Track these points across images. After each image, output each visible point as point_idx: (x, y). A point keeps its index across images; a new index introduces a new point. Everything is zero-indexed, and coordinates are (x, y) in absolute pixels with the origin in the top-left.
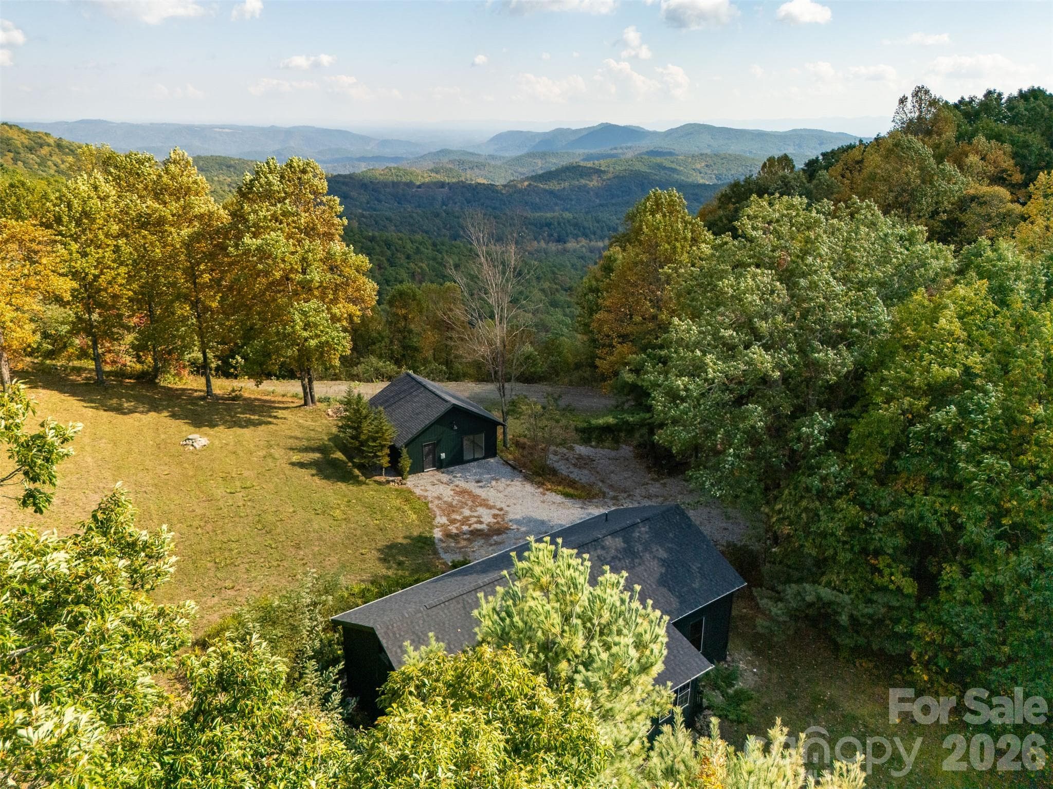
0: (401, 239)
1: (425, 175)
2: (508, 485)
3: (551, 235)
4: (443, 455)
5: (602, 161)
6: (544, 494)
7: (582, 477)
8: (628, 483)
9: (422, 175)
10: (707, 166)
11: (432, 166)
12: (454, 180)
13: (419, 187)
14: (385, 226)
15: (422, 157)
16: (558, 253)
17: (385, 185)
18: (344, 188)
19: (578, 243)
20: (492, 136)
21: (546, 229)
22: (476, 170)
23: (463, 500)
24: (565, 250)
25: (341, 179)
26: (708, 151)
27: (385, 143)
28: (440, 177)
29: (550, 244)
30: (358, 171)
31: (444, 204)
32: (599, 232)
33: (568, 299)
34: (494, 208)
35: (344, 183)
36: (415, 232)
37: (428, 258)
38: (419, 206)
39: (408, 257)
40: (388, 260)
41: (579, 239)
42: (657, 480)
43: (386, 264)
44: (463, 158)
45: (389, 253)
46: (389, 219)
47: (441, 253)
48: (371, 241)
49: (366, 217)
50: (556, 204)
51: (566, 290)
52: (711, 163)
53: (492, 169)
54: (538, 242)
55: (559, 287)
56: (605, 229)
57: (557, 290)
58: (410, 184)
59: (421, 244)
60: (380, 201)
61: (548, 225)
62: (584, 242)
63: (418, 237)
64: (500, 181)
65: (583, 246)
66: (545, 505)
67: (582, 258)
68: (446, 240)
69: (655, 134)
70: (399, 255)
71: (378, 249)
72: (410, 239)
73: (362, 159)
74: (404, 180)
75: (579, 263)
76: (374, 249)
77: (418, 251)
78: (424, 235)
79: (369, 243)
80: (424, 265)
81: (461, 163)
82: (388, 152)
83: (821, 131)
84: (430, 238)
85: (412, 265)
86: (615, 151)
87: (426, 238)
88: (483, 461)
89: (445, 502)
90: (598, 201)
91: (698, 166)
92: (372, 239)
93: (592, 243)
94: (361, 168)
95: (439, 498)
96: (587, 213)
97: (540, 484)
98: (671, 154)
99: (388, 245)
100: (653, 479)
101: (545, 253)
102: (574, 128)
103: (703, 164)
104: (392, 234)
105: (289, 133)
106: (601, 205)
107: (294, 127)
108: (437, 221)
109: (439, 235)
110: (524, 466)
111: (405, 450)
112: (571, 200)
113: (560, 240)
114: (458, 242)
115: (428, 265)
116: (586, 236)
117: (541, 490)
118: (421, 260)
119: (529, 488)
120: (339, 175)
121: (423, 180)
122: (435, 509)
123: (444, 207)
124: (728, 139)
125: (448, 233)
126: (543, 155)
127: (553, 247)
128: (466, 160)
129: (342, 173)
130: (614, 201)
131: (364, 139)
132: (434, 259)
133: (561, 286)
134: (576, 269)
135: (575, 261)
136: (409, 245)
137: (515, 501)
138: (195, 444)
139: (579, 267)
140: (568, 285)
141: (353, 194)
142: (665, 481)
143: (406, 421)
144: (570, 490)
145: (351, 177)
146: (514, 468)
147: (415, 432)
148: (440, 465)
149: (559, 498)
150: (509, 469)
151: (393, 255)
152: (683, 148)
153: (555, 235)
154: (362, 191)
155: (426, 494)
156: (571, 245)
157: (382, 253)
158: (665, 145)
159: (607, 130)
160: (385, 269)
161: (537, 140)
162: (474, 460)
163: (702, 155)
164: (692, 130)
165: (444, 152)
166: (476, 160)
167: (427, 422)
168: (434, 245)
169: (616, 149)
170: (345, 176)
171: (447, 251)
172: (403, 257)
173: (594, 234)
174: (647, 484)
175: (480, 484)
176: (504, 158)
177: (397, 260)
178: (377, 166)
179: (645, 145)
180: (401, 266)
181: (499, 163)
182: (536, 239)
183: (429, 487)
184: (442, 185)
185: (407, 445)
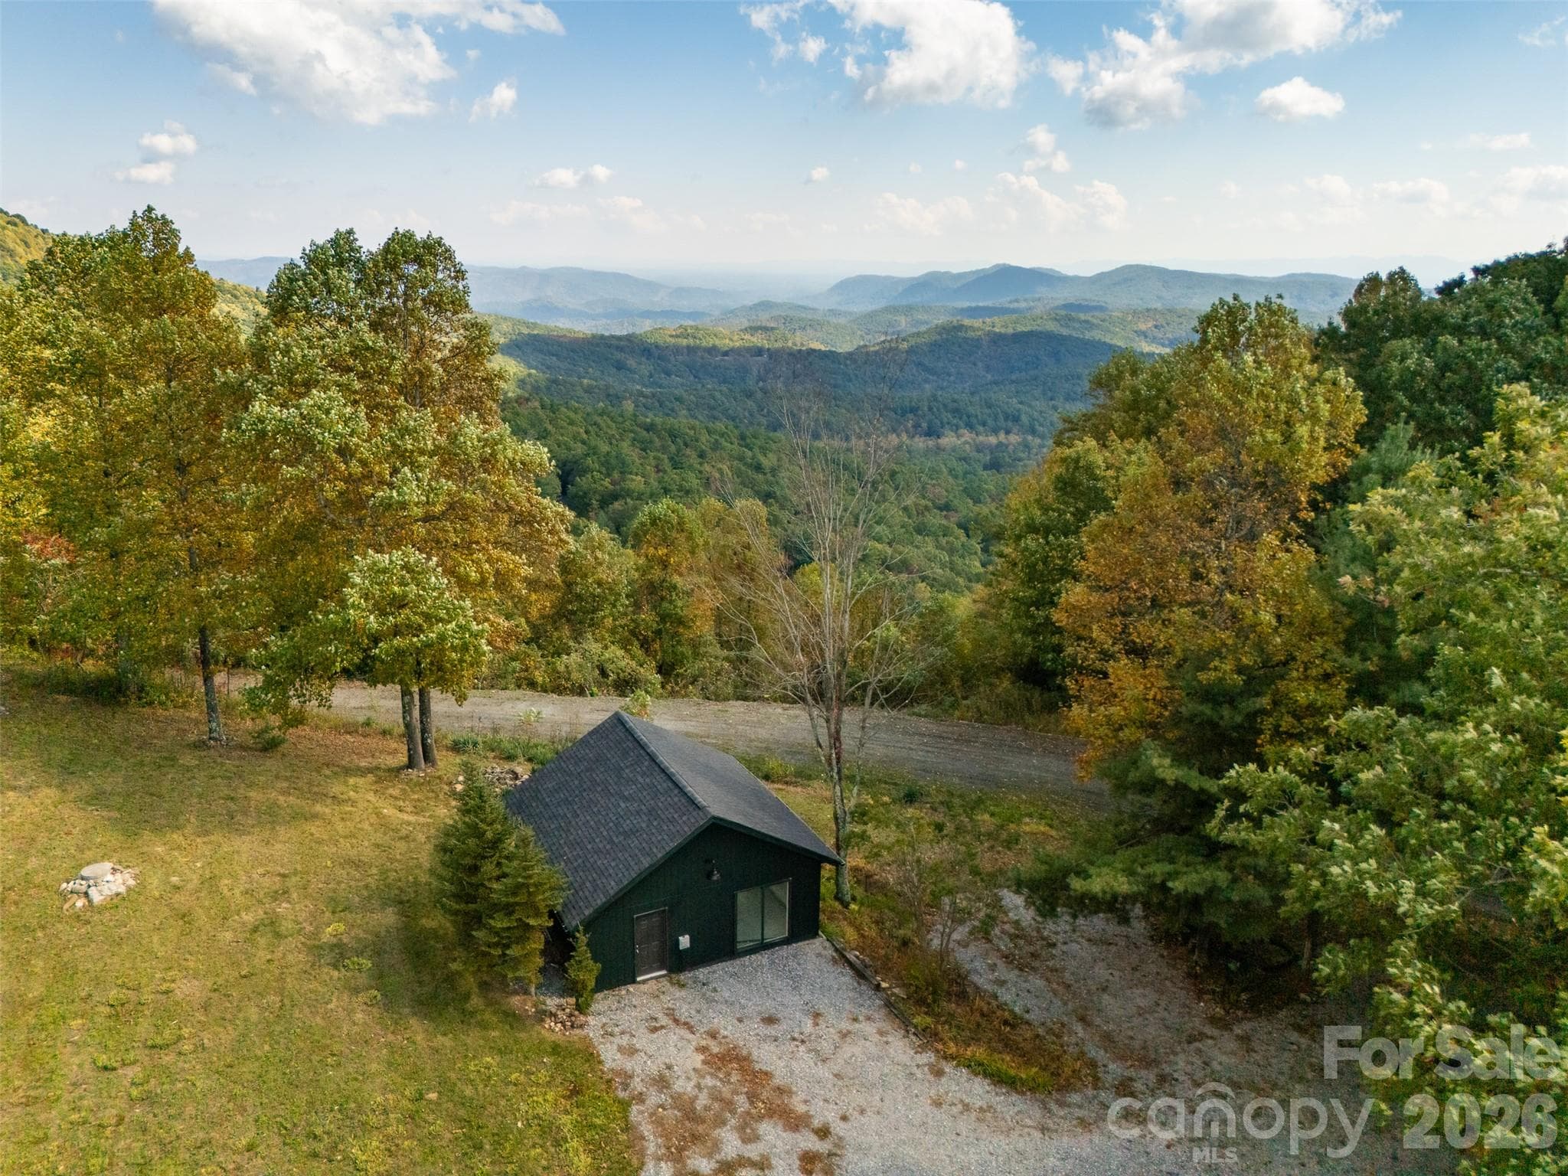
0: (693, 428)
1: (736, 338)
2: (844, 1035)
3: (916, 426)
4: (685, 941)
5: (996, 319)
6: (939, 1073)
7: (1031, 1002)
8: (1152, 1032)
9: (730, 337)
10: (1156, 327)
11: (746, 324)
12: (779, 345)
13: (726, 354)
14: (673, 410)
15: (732, 312)
16: (927, 452)
17: (677, 350)
18: (618, 355)
19: (958, 437)
20: (833, 282)
21: (911, 416)
22: (809, 331)
23: (726, 1091)
24: (939, 449)
25: (614, 342)
26: (1158, 305)
27: (680, 291)
28: (758, 340)
29: (916, 439)
30: (638, 331)
31: (760, 379)
32: (990, 422)
33: (944, 522)
34: (835, 386)
35: (620, 349)
36: (715, 418)
37: (731, 456)
38: (725, 382)
39: (702, 455)
40: (671, 459)
41: (962, 431)
42: (1226, 1027)
43: (667, 465)
44: (791, 313)
45: (673, 448)
46: (678, 399)
47: (751, 449)
48: (648, 430)
49: (645, 397)
50: (926, 381)
51: (940, 509)
52: (1161, 321)
53: (832, 330)
54: (898, 436)
55: (930, 504)
56: (1001, 417)
57: (926, 508)
58: (712, 350)
59: (722, 435)
60: (668, 374)
61: (913, 410)
62: (967, 436)
63: (720, 426)
64: (844, 347)
65: (966, 442)
66: (941, 1115)
67: (965, 459)
68: (762, 430)
69: (1075, 279)
70: (688, 451)
71: (657, 443)
72: (707, 428)
73: (647, 314)
74: (704, 344)
75: (960, 468)
76: (651, 442)
77: (716, 446)
78: (731, 424)
79: (645, 433)
80: (725, 467)
81: (787, 320)
82: (684, 305)
83: (1333, 277)
84: (737, 427)
85: (707, 468)
86: (1016, 305)
87: (731, 427)
88: (785, 951)
89: (677, 1098)
90: (989, 377)
91: (1143, 327)
92: (650, 428)
93: (981, 438)
94: (643, 327)
95: (661, 1082)
96: (972, 394)
97: (928, 1037)
98: (1101, 309)
99: (673, 435)
100: (1213, 1020)
101: (909, 452)
102: (955, 271)
103: (1150, 324)
104: (682, 421)
105: (546, 277)
106: (996, 383)
107: (553, 269)
108: (750, 403)
109: (751, 423)
110: (886, 968)
111: (583, 939)
112: (949, 375)
113: (932, 432)
114: (779, 434)
115: (731, 468)
116: (970, 426)
117: (928, 1057)
118: (722, 460)
119: (900, 1049)
120: (613, 337)
121: (731, 344)
122: (647, 1129)
123: (761, 384)
124: (1189, 288)
125: (764, 421)
126: (908, 310)
127: (920, 443)
128: (796, 317)
129: (618, 333)
130: (1014, 377)
131: (649, 286)
132: (741, 459)
133: (933, 502)
134: (956, 477)
135: (954, 463)
136: (704, 437)
137: (861, 1100)
138: (93, 892)
139: (961, 473)
140: (943, 501)
141: (631, 363)
142: (1247, 1026)
143: (598, 851)
144: (1007, 1063)
145: (629, 338)
146: (860, 974)
147: (613, 887)
148: (678, 963)
149: (979, 1090)
150: (847, 978)
151: (679, 451)
152: (1119, 301)
153: (924, 425)
154: (644, 359)
155: (629, 1065)
156: (948, 440)
157: (664, 449)
158: (1091, 296)
159: (1005, 276)
160: (665, 472)
161: (900, 289)
162: (763, 946)
163: (1148, 310)
164: (1131, 276)
165: (765, 305)
166: (810, 317)
167: (646, 862)
168: (743, 437)
169: (1017, 301)
170: (619, 338)
171: (761, 448)
172: (694, 455)
173: (984, 424)
174: (1202, 1036)
175: (771, 1030)
176: (850, 314)
177: (684, 460)
178: (667, 324)
179: (1062, 296)
180: (691, 467)
181: (842, 321)
182: (894, 431)
183: (642, 1040)
184: (759, 351)
185: (589, 925)
